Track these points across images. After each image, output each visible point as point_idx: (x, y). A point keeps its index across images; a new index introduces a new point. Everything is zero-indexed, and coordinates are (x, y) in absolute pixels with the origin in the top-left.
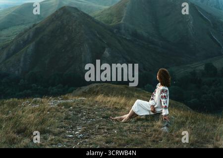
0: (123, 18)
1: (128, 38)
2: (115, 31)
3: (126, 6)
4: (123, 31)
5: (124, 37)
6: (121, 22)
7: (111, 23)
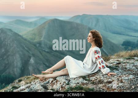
0: (43, 37)
1: (46, 51)
2: (38, 45)
3: (44, 29)
4: (43, 45)
5: (44, 50)
6: (42, 39)
7: (34, 40)
